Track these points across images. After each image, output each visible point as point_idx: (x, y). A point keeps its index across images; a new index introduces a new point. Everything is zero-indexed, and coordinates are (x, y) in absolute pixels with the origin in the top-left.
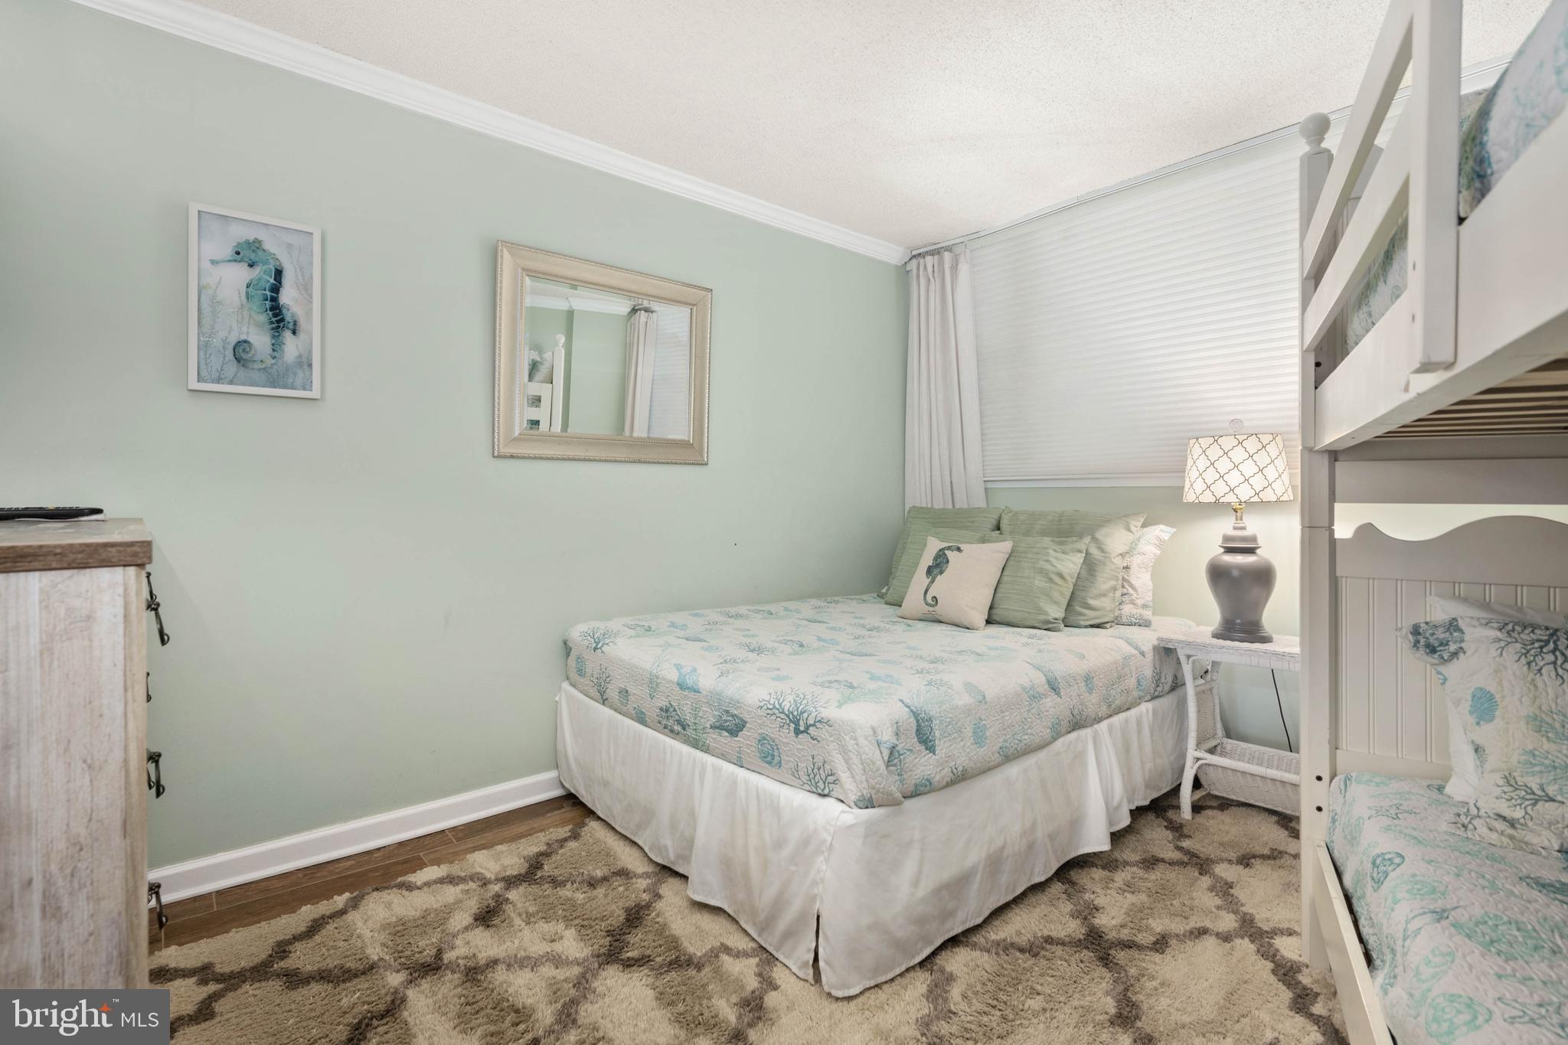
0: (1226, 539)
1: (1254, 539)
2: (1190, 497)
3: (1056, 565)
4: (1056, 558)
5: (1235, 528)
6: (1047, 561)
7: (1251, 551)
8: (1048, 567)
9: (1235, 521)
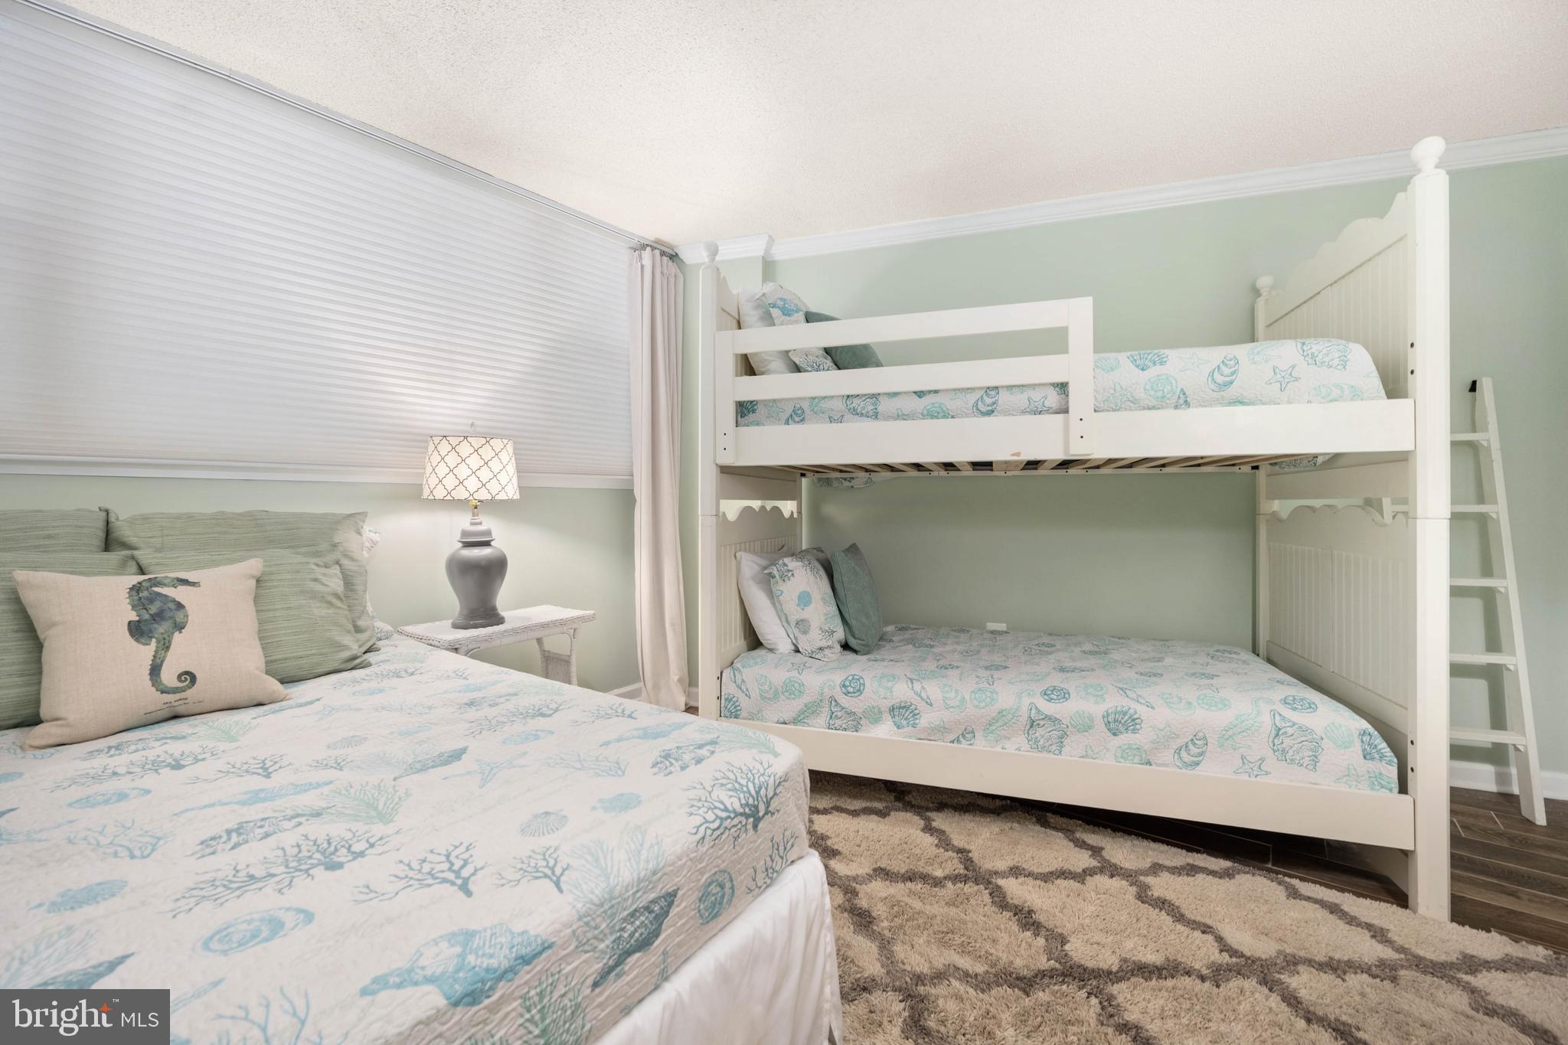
0: (464, 533)
1: (489, 533)
2: (426, 493)
3: (328, 583)
4: (324, 575)
5: (472, 524)
6: (316, 580)
7: (487, 544)
8: (318, 587)
9: (471, 518)
